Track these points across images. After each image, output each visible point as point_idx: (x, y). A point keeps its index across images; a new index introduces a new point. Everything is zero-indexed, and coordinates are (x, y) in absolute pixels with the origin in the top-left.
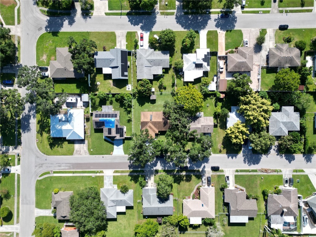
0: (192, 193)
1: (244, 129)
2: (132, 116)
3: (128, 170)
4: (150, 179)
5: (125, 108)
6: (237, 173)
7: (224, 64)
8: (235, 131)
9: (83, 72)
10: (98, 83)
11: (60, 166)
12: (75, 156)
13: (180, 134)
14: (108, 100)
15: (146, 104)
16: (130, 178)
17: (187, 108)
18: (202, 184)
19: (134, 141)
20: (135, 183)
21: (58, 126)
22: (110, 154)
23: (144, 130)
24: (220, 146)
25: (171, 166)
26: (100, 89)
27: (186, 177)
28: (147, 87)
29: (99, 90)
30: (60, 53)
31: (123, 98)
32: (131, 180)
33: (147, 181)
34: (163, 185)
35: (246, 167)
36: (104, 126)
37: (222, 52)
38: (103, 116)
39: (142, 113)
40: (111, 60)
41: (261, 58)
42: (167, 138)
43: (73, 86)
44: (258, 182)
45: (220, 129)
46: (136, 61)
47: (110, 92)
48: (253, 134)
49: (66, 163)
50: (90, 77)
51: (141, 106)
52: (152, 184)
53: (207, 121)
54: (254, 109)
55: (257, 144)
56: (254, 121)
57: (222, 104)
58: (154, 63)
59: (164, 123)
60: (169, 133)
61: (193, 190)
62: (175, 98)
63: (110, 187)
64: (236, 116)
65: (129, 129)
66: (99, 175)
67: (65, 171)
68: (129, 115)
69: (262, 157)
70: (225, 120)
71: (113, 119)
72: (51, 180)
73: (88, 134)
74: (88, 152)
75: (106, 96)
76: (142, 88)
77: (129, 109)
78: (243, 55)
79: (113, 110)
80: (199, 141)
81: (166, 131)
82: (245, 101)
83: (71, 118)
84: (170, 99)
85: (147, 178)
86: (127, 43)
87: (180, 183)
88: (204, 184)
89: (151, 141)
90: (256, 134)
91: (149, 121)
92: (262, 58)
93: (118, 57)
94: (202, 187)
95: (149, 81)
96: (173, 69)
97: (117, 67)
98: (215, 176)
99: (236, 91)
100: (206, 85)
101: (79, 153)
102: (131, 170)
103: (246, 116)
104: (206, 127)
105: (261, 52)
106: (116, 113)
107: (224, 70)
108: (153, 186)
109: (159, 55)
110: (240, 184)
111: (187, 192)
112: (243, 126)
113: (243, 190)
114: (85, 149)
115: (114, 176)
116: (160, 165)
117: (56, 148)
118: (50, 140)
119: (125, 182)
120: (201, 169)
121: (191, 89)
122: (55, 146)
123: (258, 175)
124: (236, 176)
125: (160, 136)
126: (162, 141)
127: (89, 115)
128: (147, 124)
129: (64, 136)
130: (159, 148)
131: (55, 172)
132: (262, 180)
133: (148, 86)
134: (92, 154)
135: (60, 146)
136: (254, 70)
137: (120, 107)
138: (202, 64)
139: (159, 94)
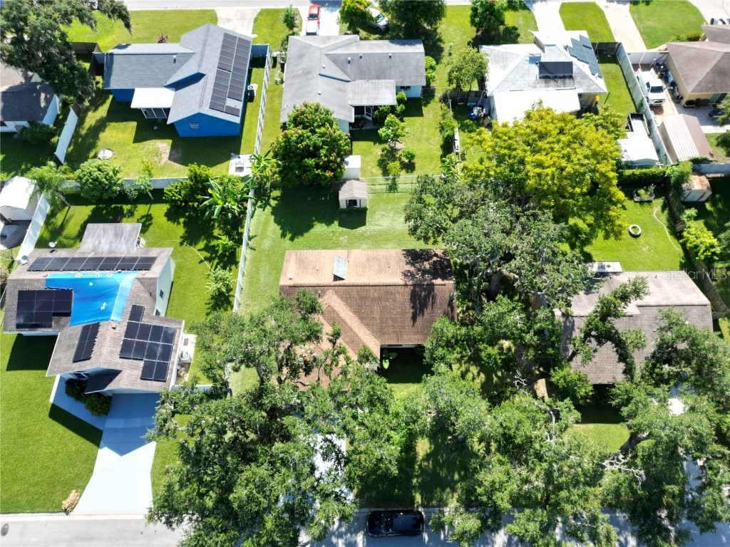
5: (207, 248)
10: (105, 153)
15: (319, 228)
36: (64, 320)
38: (76, 263)
39: (292, 255)
40: (177, 59)
46: (282, 82)
51: (292, 239)
59: (414, 296)
86: (255, 36)
91: (330, 281)
96: (444, 99)
97: (197, 79)
106: (151, 255)
107: (665, 97)
109: (379, 47)
137: (181, 244)
138: (570, 65)
139: (384, 187)
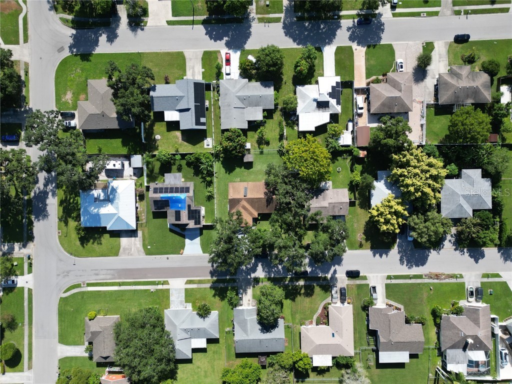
0: (315, 316)
1: (400, 208)
2: (215, 189)
3: (210, 278)
4: (246, 293)
5: (202, 178)
6: (389, 281)
7: (365, 102)
8: (385, 211)
9: (133, 119)
10: (158, 137)
11: (97, 275)
12: (122, 257)
13: (294, 219)
14: (175, 164)
15: (238, 170)
16: (213, 292)
17: (305, 174)
18: (332, 300)
19: (217, 232)
20: (222, 301)
21: (93, 208)
22: (179, 254)
23: (234, 213)
24: (360, 236)
25: (280, 272)
26: (161, 146)
27: (305, 289)
28: (237, 142)
29: (160, 148)
30: (94, 88)
31: (198, 160)
32: (214, 296)
33: (240, 296)
34: (267, 303)
35: (404, 270)
36: (168, 207)
37: (360, 82)
38: (166, 190)
39: (231, 185)
40: (178, 99)
41: (425, 91)
42: (273, 226)
43: (117, 142)
44: (425, 296)
45: (359, 209)
46: (218, 100)
47: (177, 151)
48: (414, 217)
49: (108, 270)
50: (144, 127)
51: (229, 174)
52: (249, 300)
53: (337, 195)
54: (416, 175)
55: (422, 232)
56: (416, 194)
57: (363, 167)
58: (248, 101)
59: (267, 201)
60: (276, 217)
61: (318, 309)
62: (285, 158)
63: (181, 308)
64: (385, 187)
65: (210, 212)
66: (162, 288)
67: (106, 283)
68: (209, 189)
69: (430, 254)
70: (367, 194)
71: (182, 196)
72: (83, 298)
73: (142, 220)
74: (143, 250)
75: (171, 158)
76: (231, 144)
77: (208, 179)
78: (396, 85)
79: (183, 180)
80: (325, 229)
81: (271, 214)
82: (401, 161)
83: (114, 195)
84: (277, 161)
85: (241, 291)
86: (203, 70)
87: (295, 298)
88: (334, 301)
89: (247, 230)
90: (420, 216)
91: (243, 197)
92: (427, 90)
93: (189, 93)
94: (332, 305)
95: (241, 133)
96: (281, 110)
97: (188, 110)
98: (354, 287)
99: (386, 145)
100: (336, 136)
101: (127, 252)
102: (215, 278)
103: (402, 186)
104: (336, 205)
105: (425, 80)
106: (188, 186)
107: (364, 112)
108: (251, 304)
109: (256, 89)
110: (394, 298)
111: (308, 313)
112: (398, 204)
113: (400, 309)
114: (138, 246)
115: (186, 290)
116: (262, 269)
117: (89, 245)
118: (81, 232)
119: (204, 299)
120: (329, 276)
121: (311, 143)
122: (88, 241)
123: (424, 284)
124: (388, 286)
125: (261, 222)
126: (265, 231)
127: (144, 189)
128: (239, 203)
129: (103, 225)
130: (259, 242)
131: (89, 285)
132: (432, 292)
133: (239, 141)
134: (150, 255)
135: (96, 242)
136: (414, 109)
137: (194, 176)
138: (328, 102)
139: (259, 152)
